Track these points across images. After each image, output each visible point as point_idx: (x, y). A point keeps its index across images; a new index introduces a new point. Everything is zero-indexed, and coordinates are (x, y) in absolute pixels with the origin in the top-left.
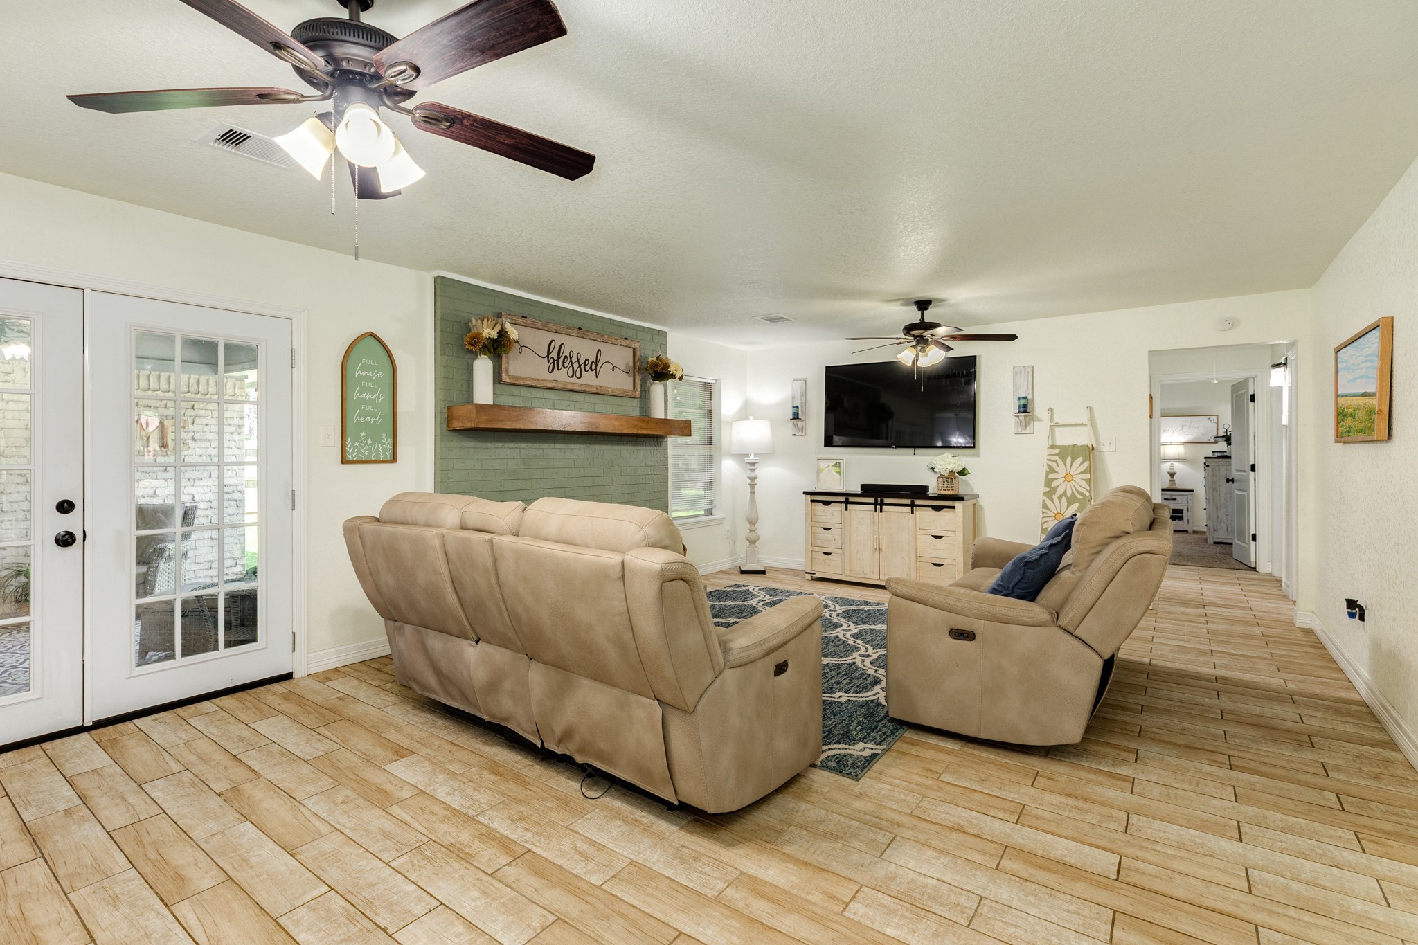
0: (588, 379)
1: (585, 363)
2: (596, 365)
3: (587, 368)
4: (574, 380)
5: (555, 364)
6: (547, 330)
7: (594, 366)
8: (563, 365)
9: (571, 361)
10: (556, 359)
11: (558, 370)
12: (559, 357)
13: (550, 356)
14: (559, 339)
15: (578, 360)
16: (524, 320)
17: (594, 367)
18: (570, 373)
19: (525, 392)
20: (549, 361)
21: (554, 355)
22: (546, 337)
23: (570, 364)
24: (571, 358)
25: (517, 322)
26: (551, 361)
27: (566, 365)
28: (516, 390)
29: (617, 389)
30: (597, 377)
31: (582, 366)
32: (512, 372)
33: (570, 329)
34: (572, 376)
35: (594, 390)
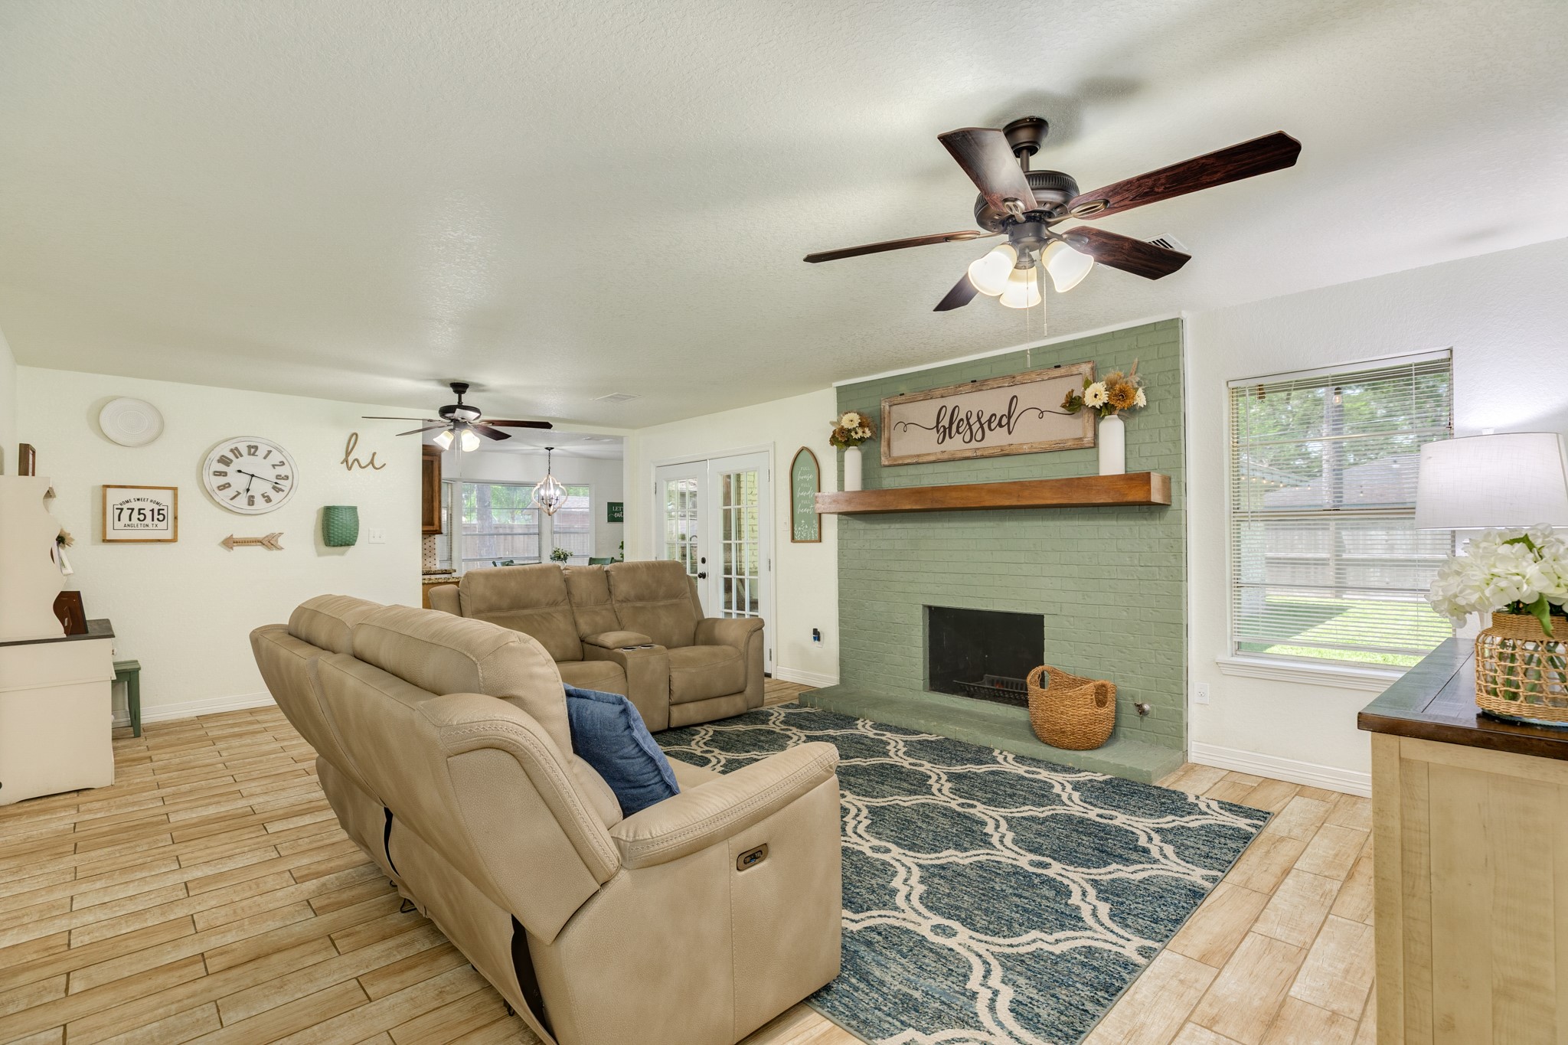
0: (996, 438)
1: (990, 421)
2: (1009, 417)
3: (993, 426)
4: (974, 444)
5: (946, 432)
6: (931, 398)
7: (1006, 422)
8: (958, 431)
9: (968, 423)
10: (947, 426)
11: (951, 437)
12: (951, 423)
13: (940, 425)
14: (950, 403)
15: (979, 419)
16: (903, 397)
17: (1004, 421)
18: (967, 438)
19: (912, 470)
20: (938, 431)
21: (945, 422)
22: (933, 406)
23: (968, 427)
24: (968, 420)
25: (895, 402)
26: (942, 429)
27: (961, 430)
28: (902, 471)
29: (1040, 443)
30: (1010, 433)
31: (986, 426)
32: (897, 452)
33: (960, 387)
34: (971, 440)
35: (997, 451)
